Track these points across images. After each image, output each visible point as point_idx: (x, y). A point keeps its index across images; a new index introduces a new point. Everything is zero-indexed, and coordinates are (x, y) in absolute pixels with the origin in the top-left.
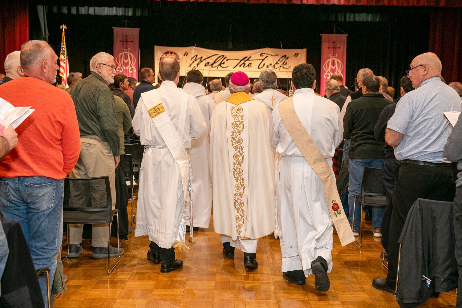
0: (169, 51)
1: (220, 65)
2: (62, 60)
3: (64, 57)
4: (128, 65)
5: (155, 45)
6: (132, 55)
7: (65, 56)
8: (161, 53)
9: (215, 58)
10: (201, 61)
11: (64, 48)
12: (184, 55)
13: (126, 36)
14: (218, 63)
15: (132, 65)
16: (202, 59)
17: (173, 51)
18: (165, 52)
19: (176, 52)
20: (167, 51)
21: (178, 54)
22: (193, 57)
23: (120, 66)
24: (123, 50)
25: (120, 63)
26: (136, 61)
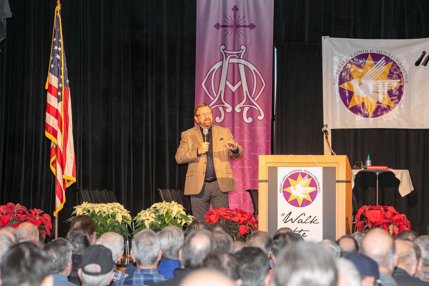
0: (369, 52)
2: (54, 91)
3: (60, 81)
4: (240, 102)
5: (325, 35)
6: (252, 67)
7: (62, 77)
11: (59, 53)
12: (417, 64)
13: (236, 9)
17: (380, 53)
18: (356, 55)
19: (390, 54)
20: (363, 53)
21: (396, 59)
23: (215, 104)
24: (225, 53)
25: (215, 95)
26: (263, 85)
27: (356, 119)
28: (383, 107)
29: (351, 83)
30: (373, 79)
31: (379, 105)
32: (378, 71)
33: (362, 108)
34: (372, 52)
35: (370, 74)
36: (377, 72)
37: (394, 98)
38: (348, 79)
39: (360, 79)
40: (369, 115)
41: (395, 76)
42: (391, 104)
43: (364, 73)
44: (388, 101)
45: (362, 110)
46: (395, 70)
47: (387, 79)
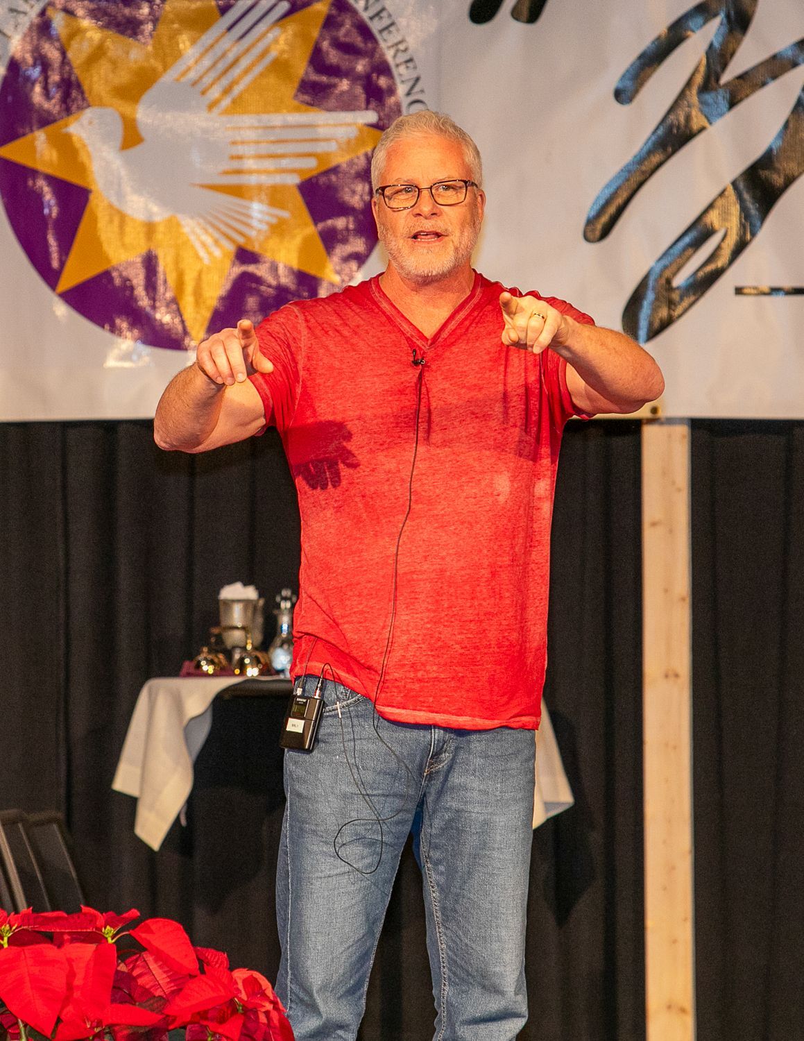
12: (481, 10)
22: (659, 27)
27: (103, 358)
28: (270, 286)
29: (69, 136)
30: (212, 106)
31: (251, 268)
33: (140, 291)
35: (192, 75)
37: (340, 223)
38: (52, 106)
39: (127, 109)
40: (186, 332)
41: (344, 85)
42: (322, 266)
43: (154, 70)
44: (306, 242)
45: (144, 302)
46: (347, 48)
47: (296, 103)
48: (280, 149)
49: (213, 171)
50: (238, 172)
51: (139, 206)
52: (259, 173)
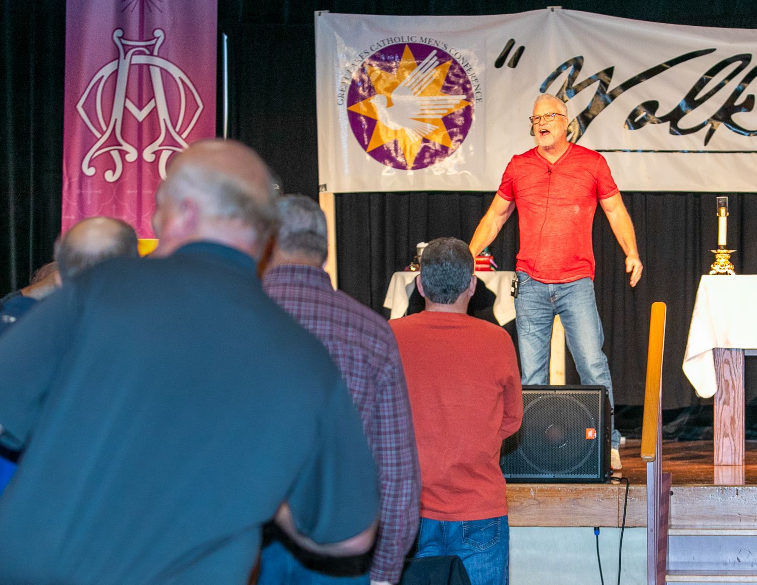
0: (406, 41)
1: (725, 114)
4: (153, 141)
5: (321, 8)
6: (176, 73)
8: (354, 52)
9: (691, 72)
10: (605, 97)
12: (499, 63)
14: (714, 105)
15: (180, 134)
16: (614, 84)
17: (427, 42)
18: (382, 48)
19: (446, 46)
20: (395, 43)
21: (458, 56)
22: (554, 69)
23: (104, 146)
24: (123, 45)
25: (104, 128)
26: (198, 107)
27: (382, 172)
28: (433, 149)
29: (370, 103)
30: (415, 94)
31: (427, 144)
32: (426, 77)
33: (393, 151)
34: (410, 42)
35: (409, 84)
36: (422, 80)
37: (455, 130)
38: (365, 94)
39: (388, 95)
40: (407, 164)
41: (456, 87)
42: (449, 143)
43: (397, 82)
44: (444, 136)
45: (394, 154)
46: (457, 76)
47: (441, 93)
48: (436, 107)
49: (415, 114)
50: (423, 114)
51: (393, 125)
52: (430, 114)
